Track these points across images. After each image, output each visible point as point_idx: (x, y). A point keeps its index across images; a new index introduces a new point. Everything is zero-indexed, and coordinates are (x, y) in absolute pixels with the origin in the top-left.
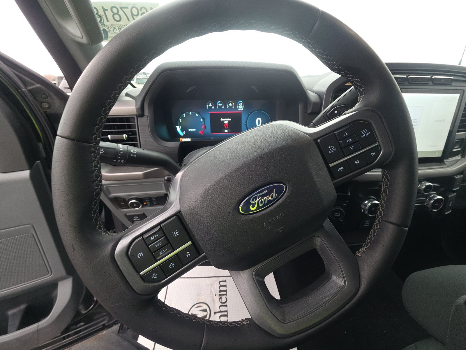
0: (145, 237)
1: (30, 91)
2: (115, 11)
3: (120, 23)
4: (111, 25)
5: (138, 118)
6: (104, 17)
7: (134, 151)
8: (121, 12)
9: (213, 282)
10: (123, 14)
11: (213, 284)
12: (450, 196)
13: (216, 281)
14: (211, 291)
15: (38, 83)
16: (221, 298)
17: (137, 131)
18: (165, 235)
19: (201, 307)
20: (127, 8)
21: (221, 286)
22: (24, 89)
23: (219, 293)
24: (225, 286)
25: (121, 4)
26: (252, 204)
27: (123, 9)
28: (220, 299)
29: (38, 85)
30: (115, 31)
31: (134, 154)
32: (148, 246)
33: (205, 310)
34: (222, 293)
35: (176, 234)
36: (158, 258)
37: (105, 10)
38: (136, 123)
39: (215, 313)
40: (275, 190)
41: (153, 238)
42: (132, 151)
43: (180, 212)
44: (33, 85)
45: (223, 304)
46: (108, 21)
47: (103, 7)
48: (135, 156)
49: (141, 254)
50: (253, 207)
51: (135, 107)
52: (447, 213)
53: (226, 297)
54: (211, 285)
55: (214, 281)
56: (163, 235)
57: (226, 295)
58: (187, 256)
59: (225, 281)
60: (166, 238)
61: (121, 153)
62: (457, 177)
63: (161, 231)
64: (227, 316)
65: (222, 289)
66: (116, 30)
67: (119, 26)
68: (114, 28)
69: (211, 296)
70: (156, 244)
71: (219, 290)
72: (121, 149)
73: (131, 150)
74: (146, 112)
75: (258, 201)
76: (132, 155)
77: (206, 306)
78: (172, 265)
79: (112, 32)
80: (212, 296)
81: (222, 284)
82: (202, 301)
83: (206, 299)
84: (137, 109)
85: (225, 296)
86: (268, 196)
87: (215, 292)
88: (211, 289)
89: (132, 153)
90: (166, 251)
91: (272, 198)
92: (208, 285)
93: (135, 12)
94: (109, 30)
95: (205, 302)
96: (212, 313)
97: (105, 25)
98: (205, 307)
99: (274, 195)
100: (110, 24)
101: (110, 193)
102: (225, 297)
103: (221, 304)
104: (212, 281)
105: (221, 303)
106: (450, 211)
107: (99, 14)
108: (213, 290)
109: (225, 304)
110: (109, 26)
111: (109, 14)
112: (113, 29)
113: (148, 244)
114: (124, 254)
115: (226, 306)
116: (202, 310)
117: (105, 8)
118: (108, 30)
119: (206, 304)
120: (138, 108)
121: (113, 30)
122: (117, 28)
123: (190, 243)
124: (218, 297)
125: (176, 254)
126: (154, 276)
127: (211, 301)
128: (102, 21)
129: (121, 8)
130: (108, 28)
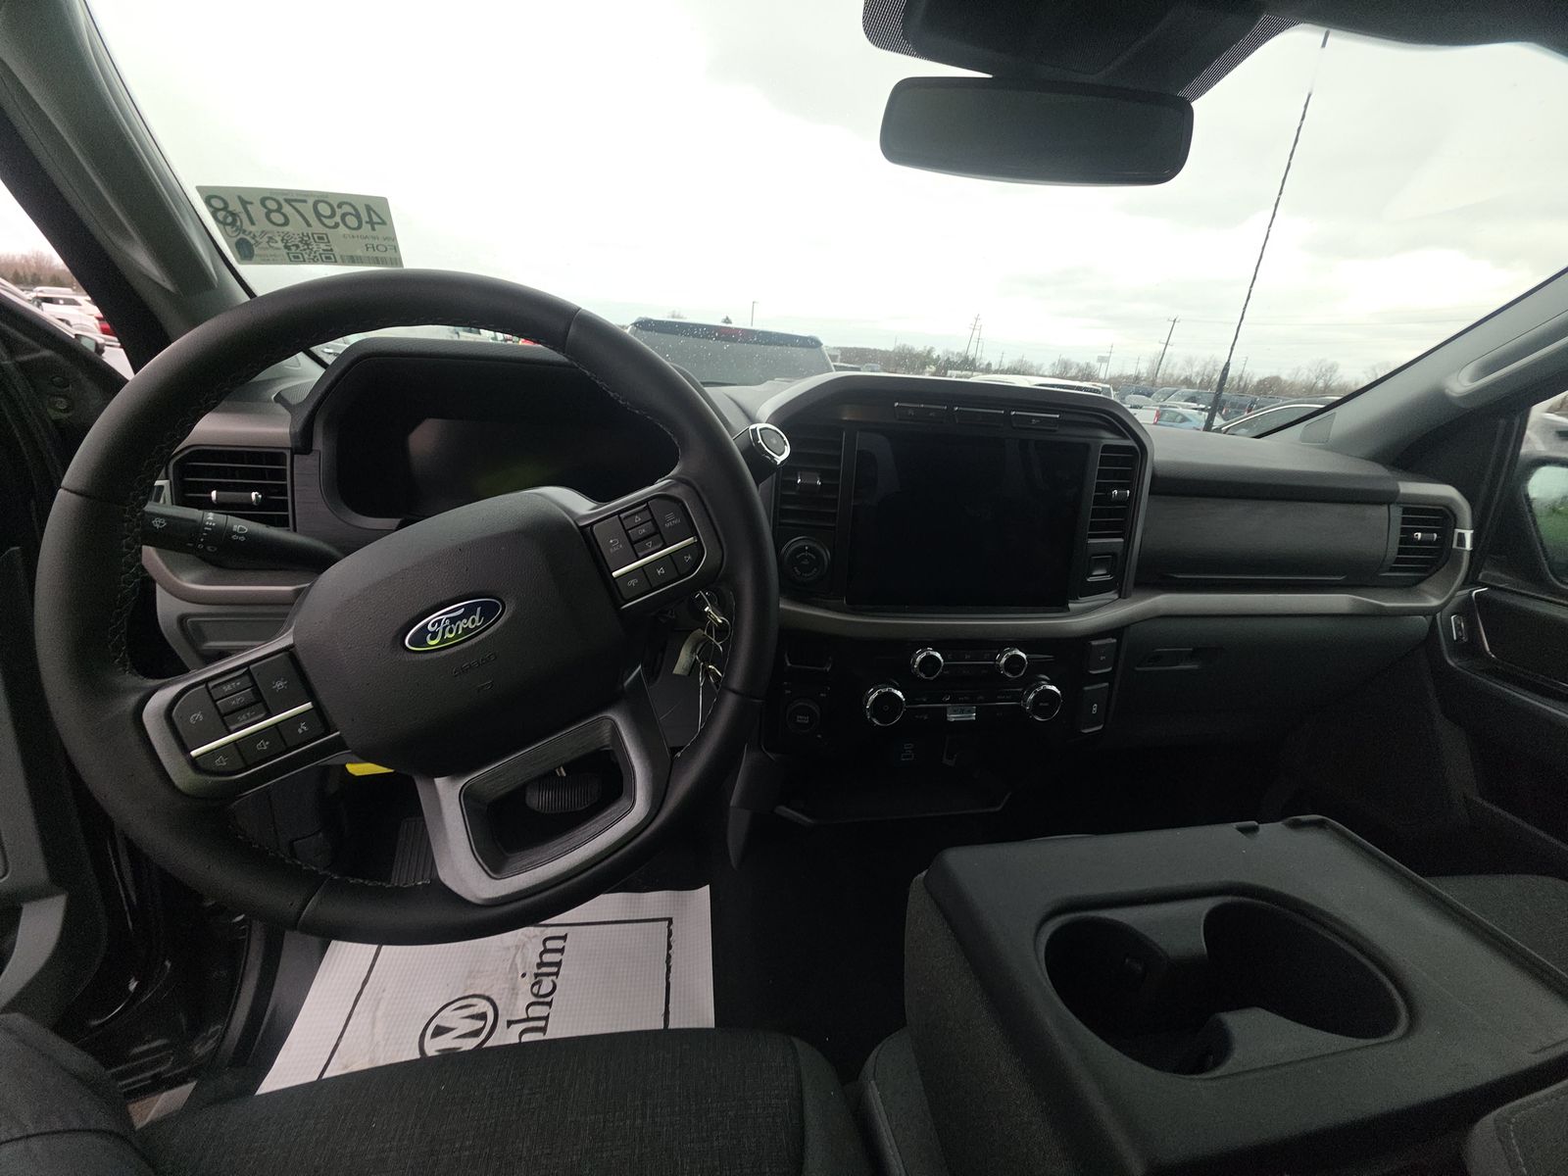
0: (211, 685)
1: (23, 367)
2: (272, 205)
3: (286, 229)
4: (263, 232)
5: (295, 456)
6: (244, 216)
7: (241, 529)
8: (287, 209)
9: (526, 939)
10: (293, 211)
11: (524, 945)
12: (1086, 688)
13: (535, 936)
14: (513, 964)
15: (48, 347)
16: (538, 983)
17: (289, 487)
18: (255, 684)
19: (472, 1008)
20: (305, 201)
21: (546, 951)
22: (6, 362)
23: (536, 971)
24: (561, 951)
25: (286, 194)
26: (430, 632)
27: (293, 204)
28: (533, 986)
29: (46, 353)
30: (272, 244)
31: (240, 535)
32: (215, 701)
33: (483, 1016)
34: (544, 970)
35: (279, 685)
36: (232, 728)
37: (244, 203)
38: (288, 467)
39: (510, 1023)
40: (479, 609)
41: (227, 688)
42: (236, 528)
43: (292, 646)
44: (33, 350)
45: (542, 1000)
46: (253, 223)
47: (240, 198)
48: (243, 539)
49: (199, 716)
50: (432, 639)
51: (288, 430)
52: (1086, 731)
53: (556, 981)
54: (517, 947)
55: (529, 938)
56: (250, 684)
57: (557, 974)
58: (300, 731)
59: (564, 938)
60: (256, 691)
61: (207, 531)
62: (1094, 643)
63: (247, 678)
64: (543, 1030)
65: (547, 958)
66: (277, 242)
67: (282, 235)
68: (270, 238)
69: (510, 976)
70: (234, 699)
71: (539, 961)
72: (210, 521)
73: (235, 526)
74: (319, 443)
75: (444, 628)
76: (234, 537)
77: (488, 1004)
78: (263, 745)
79: (264, 245)
80: (512, 979)
81: (550, 945)
82: (477, 992)
83: (491, 987)
84: (293, 436)
85: (554, 978)
86: (465, 621)
87: (524, 968)
88: (513, 961)
89: (235, 533)
90: (252, 717)
91: (473, 624)
92: (508, 948)
93: (324, 210)
94: (257, 242)
95: (487, 994)
96: (502, 1022)
97: (244, 231)
98: (483, 1006)
99: (477, 619)
100: (260, 230)
101: (205, 639)
102: (553, 981)
103: (533, 999)
104: (522, 937)
105: (536, 995)
106: (1100, 727)
107: (231, 208)
108: (518, 961)
109: (548, 999)
110: (257, 234)
111: (257, 211)
112: (265, 239)
113: (215, 698)
114: (162, 712)
115: (549, 1004)
116: (472, 1017)
117: (246, 199)
118: (252, 242)
119: (489, 999)
120: (296, 433)
121: (268, 242)
122: (279, 239)
123: (308, 705)
124: (530, 980)
125: (276, 725)
126: (221, 762)
127: (506, 990)
128: (239, 223)
129: (286, 200)
130: (253, 238)
